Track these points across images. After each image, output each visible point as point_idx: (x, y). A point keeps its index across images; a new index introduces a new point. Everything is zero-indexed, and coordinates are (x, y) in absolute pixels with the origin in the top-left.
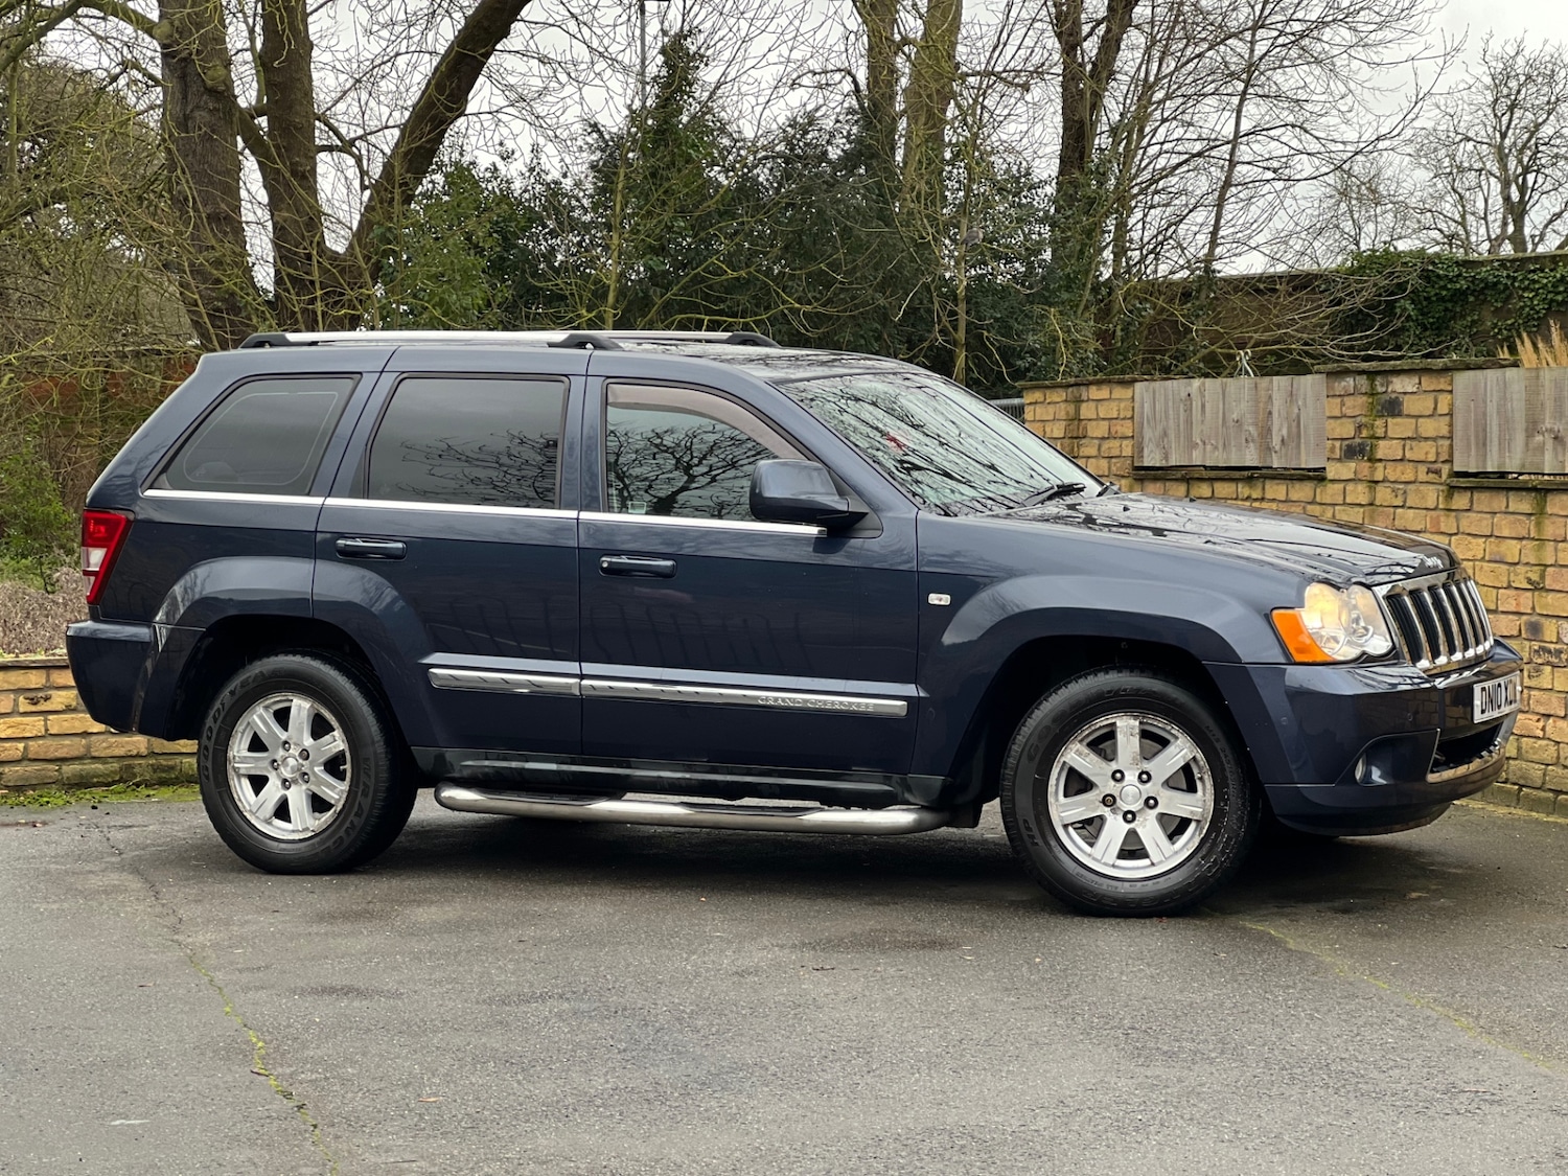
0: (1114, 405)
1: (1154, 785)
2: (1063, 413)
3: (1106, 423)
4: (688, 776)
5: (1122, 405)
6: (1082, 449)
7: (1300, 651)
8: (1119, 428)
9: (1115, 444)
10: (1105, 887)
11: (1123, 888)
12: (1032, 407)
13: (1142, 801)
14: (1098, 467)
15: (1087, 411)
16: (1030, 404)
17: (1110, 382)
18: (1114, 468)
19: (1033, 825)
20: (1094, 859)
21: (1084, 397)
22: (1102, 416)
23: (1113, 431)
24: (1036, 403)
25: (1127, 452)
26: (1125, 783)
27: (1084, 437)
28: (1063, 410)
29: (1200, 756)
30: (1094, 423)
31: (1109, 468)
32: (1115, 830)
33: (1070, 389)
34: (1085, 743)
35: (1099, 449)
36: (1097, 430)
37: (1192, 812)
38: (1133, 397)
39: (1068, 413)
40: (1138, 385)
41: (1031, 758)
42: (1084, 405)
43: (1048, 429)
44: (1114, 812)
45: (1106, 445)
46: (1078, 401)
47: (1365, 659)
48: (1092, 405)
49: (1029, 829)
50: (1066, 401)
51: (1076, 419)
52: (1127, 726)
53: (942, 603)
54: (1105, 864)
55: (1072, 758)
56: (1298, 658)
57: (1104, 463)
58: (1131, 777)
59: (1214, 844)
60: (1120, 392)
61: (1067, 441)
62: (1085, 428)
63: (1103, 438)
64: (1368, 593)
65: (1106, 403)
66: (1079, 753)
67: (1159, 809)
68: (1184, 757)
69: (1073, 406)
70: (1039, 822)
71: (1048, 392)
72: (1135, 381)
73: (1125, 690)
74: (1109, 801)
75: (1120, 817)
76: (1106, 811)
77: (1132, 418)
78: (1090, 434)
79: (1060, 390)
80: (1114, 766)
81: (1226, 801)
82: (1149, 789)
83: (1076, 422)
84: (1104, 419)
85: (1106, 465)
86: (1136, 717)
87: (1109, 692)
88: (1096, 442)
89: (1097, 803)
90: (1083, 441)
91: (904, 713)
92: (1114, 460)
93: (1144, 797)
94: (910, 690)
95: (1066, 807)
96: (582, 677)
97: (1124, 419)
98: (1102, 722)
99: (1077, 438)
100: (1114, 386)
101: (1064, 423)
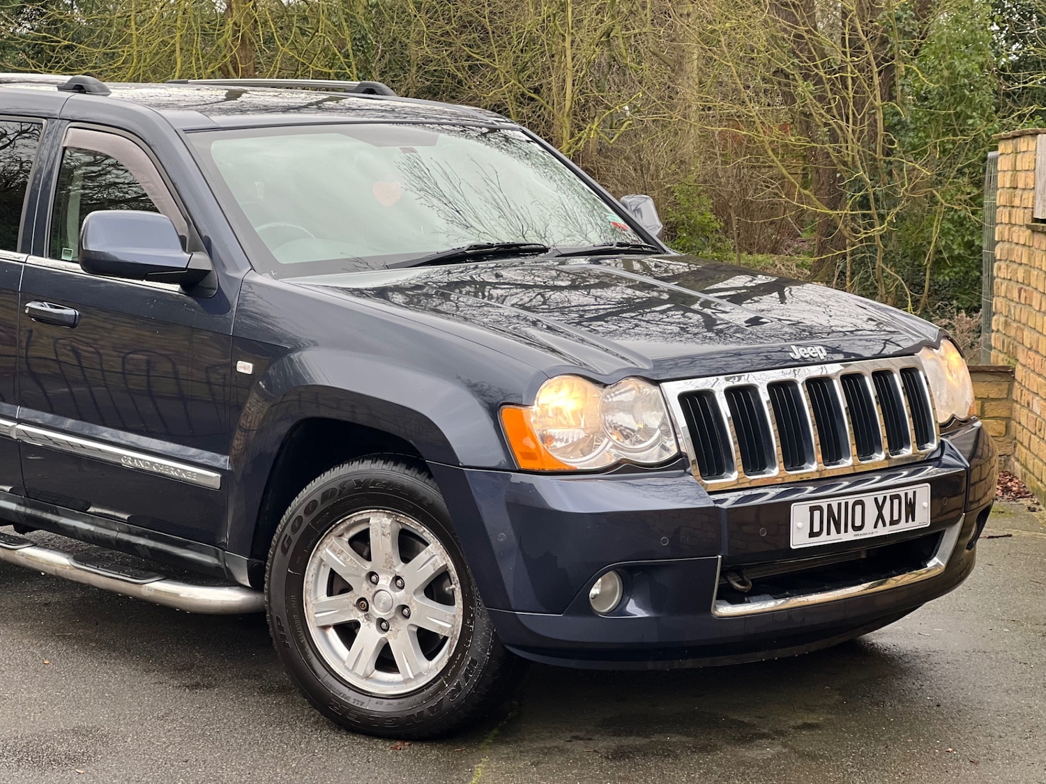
0: (1028, 157)
1: (406, 593)
2: (1011, 163)
3: (1024, 174)
4: (92, 528)
5: (1031, 157)
6: (1015, 199)
7: (530, 456)
8: (1029, 179)
10: (351, 702)
11: (370, 705)
12: (1001, 158)
13: (393, 610)
14: (1019, 217)
15: (1019, 162)
16: (1000, 155)
17: (1029, 134)
18: (1025, 219)
19: (285, 624)
20: (346, 668)
21: (1018, 150)
22: (1023, 168)
23: (1027, 182)
24: (1003, 154)
25: (1031, 204)
26: (378, 588)
27: (1017, 187)
28: (1011, 161)
29: (451, 566)
30: (1020, 174)
32: (369, 637)
33: (1014, 141)
34: (346, 538)
35: (1021, 200)
36: (1021, 181)
37: (441, 627)
38: (1036, 149)
41: (285, 551)
42: (1018, 157)
43: (1005, 180)
44: (368, 617)
45: (1024, 195)
46: (1016, 153)
47: (625, 469)
48: (1021, 155)
49: (281, 628)
50: (1012, 152)
51: (1015, 170)
52: (381, 525)
53: (246, 372)
54: (358, 676)
55: (327, 553)
56: (524, 464)
57: (1022, 213)
58: (385, 581)
59: (458, 668)
60: (1032, 144)
61: (1011, 191)
62: (1017, 179)
63: (1023, 189)
64: (655, 390)
65: (1025, 154)
66: (334, 551)
67: (410, 621)
68: (434, 564)
69: (1014, 157)
70: (291, 621)
71: (1007, 143)
72: (1039, 133)
73: (374, 483)
74: (363, 604)
75: (373, 626)
76: (358, 616)
77: (1034, 169)
78: (1019, 185)
79: (1010, 141)
80: (368, 567)
81: (473, 619)
82: (400, 596)
83: (1015, 173)
84: (1024, 171)
86: (389, 516)
87: (358, 483)
88: (1020, 192)
89: (351, 606)
90: (1016, 192)
91: (218, 486)
92: (1026, 211)
93: (396, 605)
94: (223, 461)
95: (321, 608)
96: (20, 421)
97: (1031, 171)
98: (356, 517)
99: (1014, 188)
100: (1029, 137)
101: (1010, 173)
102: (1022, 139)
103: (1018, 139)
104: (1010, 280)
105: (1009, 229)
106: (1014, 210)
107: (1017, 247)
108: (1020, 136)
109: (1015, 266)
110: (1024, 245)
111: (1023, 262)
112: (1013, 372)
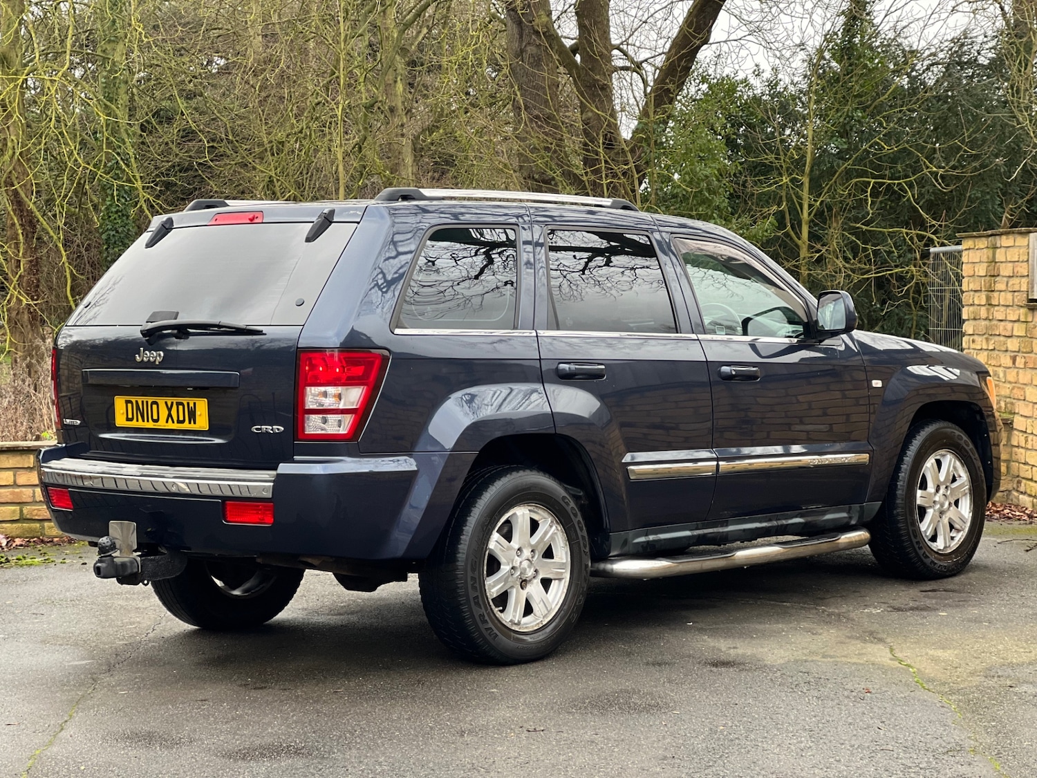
0: (1016, 250)
2: (985, 256)
3: (1011, 264)
5: (1021, 251)
6: (997, 285)
8: (1019, 269)
9: (1016, 281)
12: (967, 252)
14: (1006, 299)
15: (1000, 255)
16: (966, 249)
17: (1013, 233)
18: (1016, 300)
21: (998, 245)
22: (1009, 260)
23: (1015, 271)
24: (969, 249)
25: (1024, 288)
27: (998, 275)
28: (985, 254)
30: (1004, 264)
31: (1013, 300)
33: (990, 239)
35: (1007, 285)
36: (1006, 270)
38: (1028, 245)
39: (988, 258)
40: (1031, 235)
42: (998, 250)
43: (976, 270)
45: (1012, 281)
46: (995, 248)
48: (1003, 250)
50: (987, 247)
51: (993, 261)
57: (1009, 296)
60: (1021, 241)
61: (988, 278)
62: (999, 269)
63: (1010, 277)
65: (1011, 249)
69: (991, 251)
71: (977, 240)
72: (1031, 232)
77: (1028, 261)
78: (1001, 273)
79: (984, 239)
83: (993, 264)
84: (1010, 262)
85: (1011, 297)
88: (1005, 279)
90: (997, 279)
92: (1016, 294)
97: (1022, 262)
99: (994, 276)
100: (1016, 236)
101: (986, 264)
102: (1004, 237)
103: (997, 237)
104: (994, 349)
105: (988, 310)
106: (996, 294)
107: (1002, 323)
108: (1001, 234)
109: (1002, 339)
110: (1018, 321)
111: (1015, 333)
112: (1011, 423)
